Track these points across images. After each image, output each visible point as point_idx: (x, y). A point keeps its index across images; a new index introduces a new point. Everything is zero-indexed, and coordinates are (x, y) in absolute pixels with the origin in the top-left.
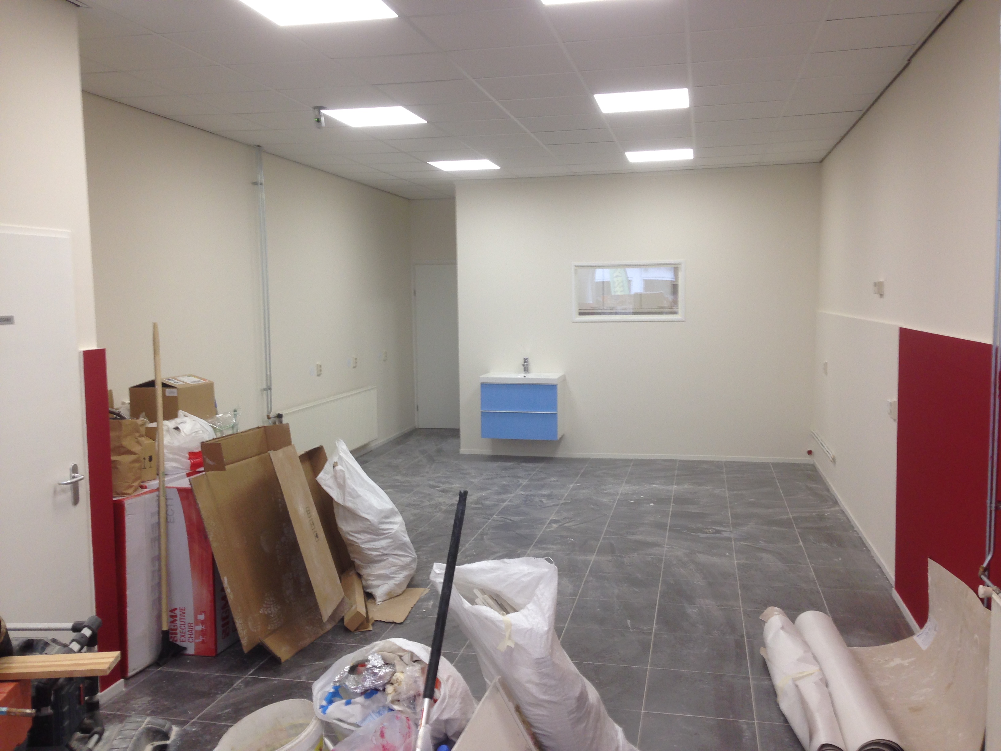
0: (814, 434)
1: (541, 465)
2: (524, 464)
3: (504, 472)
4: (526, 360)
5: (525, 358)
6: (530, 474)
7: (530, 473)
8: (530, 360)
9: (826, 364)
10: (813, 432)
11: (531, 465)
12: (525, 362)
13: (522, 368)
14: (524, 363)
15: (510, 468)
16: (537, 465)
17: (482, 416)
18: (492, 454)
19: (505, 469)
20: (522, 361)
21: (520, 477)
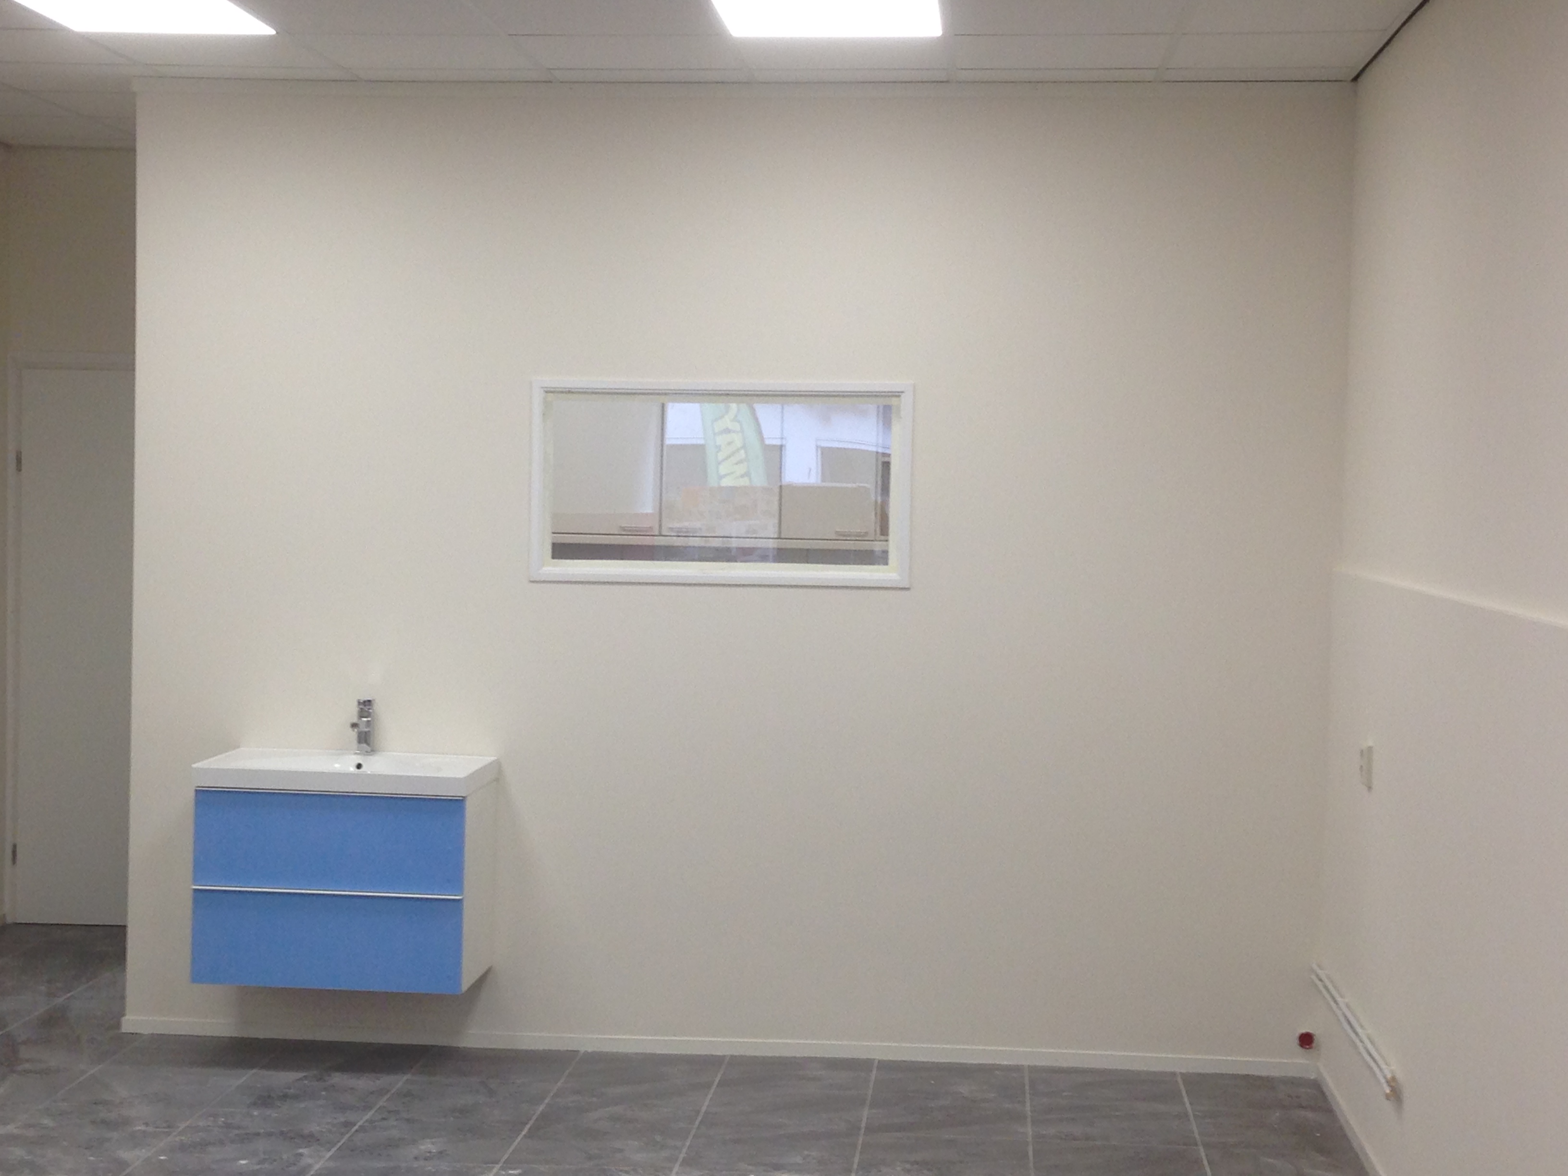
0: (1321, 980)
1: (399, 1081)
2: (338, 1079)
3: (255, 1113)
4: (365, 707)
5: (363, 699)
6: (348, 1125)
7: (351, 1116)
8: (379, 708)
9: (1367, 754)
10: (1319, 972)
11: (363, 1083)
12: (362, 714)
13: (353, 734)
14: (355, 720)
15: (285, 1097)
16: (384, 1080)
17: (196, 901)
18: (235, 1034)
19: (265, 1100)
20: (351, 712)
21: (310, 1139)
